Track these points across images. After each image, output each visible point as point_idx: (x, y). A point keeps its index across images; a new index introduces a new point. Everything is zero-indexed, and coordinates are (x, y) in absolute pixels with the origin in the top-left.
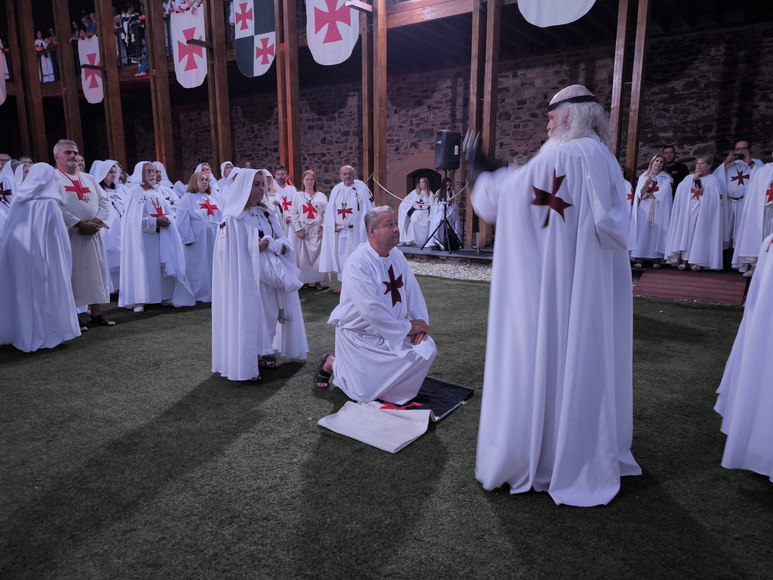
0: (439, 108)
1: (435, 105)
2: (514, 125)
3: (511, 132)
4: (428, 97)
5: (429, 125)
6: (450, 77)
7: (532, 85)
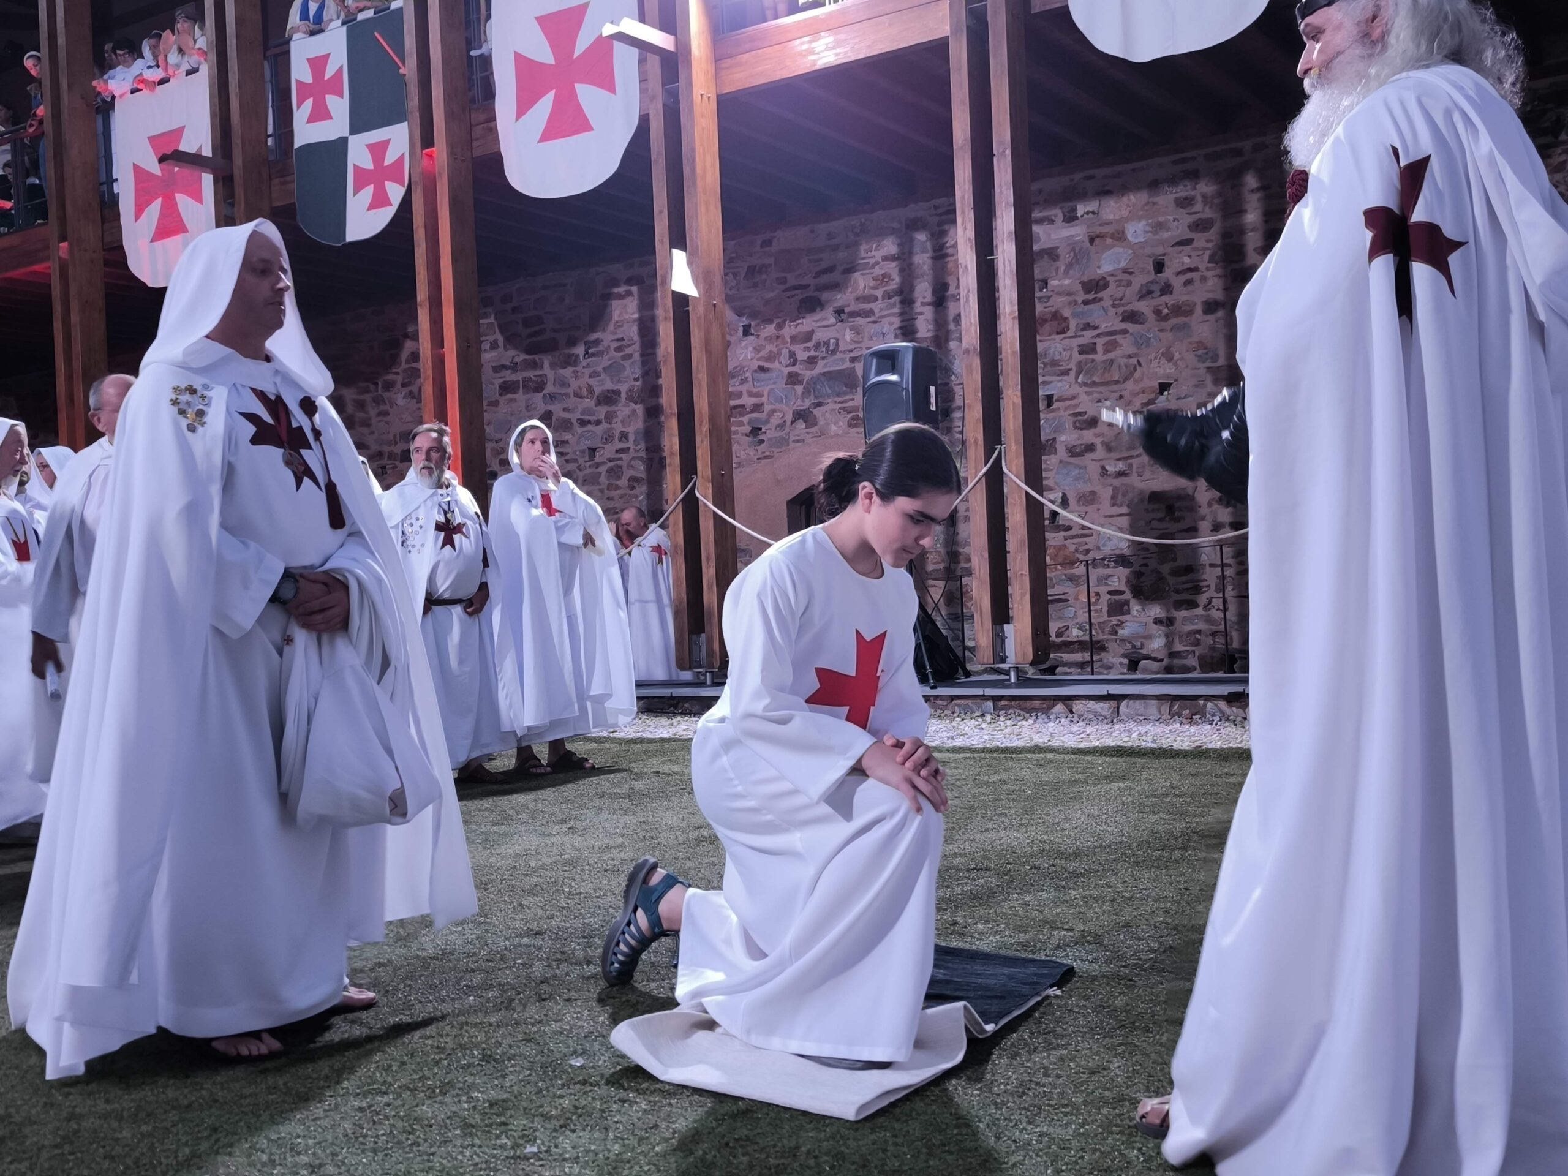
0: (869, 313)
1: (853, 307)
2: (1079, 346)
3: (1073, 365)
4: (836, 286)
5: (843, 360)
6: (893, 231)
7: (1119, 239)
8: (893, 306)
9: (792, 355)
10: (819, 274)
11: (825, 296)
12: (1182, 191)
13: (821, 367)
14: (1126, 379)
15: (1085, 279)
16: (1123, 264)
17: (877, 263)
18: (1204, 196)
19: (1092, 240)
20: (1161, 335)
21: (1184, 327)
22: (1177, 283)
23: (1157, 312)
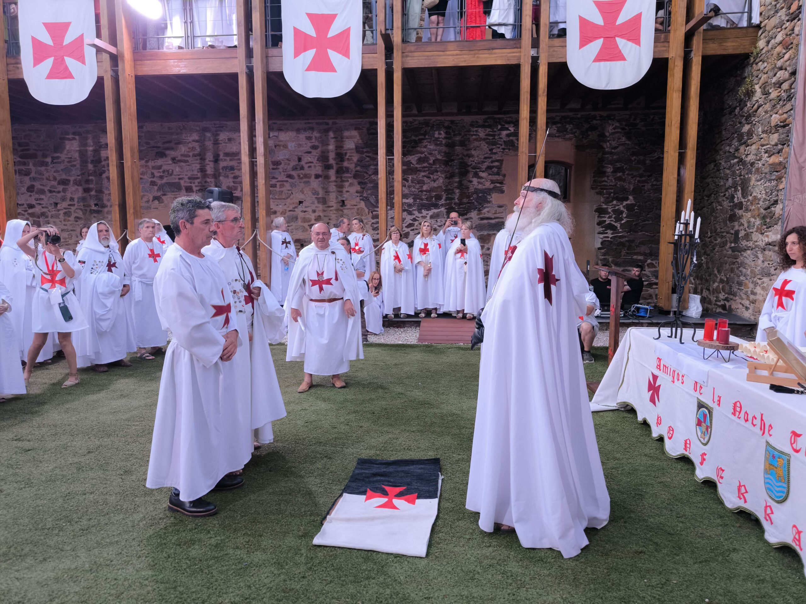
0: (186, 161)
1: (180, 158)
2: (271, 184)
4: (171, 149)
5: (175, 179)
6: (197, 131)
7: (285, 148)
8: (197, 160)
9: (153, 174)
10: (164, 143)
11: (167, 152)
12: (308, 134)
13: (165, 180)
14: (287, 198)
15: (273, 160)
16: (287, 157)
17: (190, 142)
18: (316, 137)
19: (275, 146)
20: (300, 184)
21: (307, 183)
22: (306, 166)
23: (299, 176)
